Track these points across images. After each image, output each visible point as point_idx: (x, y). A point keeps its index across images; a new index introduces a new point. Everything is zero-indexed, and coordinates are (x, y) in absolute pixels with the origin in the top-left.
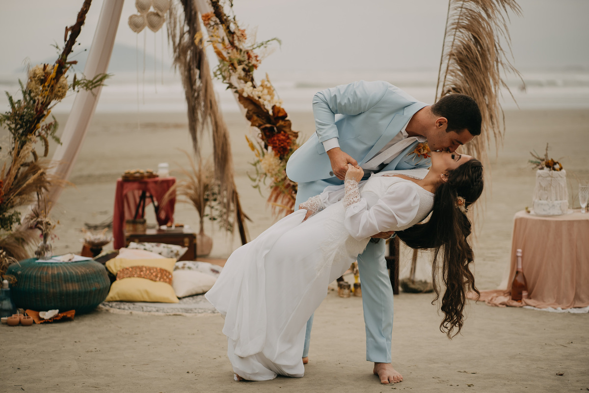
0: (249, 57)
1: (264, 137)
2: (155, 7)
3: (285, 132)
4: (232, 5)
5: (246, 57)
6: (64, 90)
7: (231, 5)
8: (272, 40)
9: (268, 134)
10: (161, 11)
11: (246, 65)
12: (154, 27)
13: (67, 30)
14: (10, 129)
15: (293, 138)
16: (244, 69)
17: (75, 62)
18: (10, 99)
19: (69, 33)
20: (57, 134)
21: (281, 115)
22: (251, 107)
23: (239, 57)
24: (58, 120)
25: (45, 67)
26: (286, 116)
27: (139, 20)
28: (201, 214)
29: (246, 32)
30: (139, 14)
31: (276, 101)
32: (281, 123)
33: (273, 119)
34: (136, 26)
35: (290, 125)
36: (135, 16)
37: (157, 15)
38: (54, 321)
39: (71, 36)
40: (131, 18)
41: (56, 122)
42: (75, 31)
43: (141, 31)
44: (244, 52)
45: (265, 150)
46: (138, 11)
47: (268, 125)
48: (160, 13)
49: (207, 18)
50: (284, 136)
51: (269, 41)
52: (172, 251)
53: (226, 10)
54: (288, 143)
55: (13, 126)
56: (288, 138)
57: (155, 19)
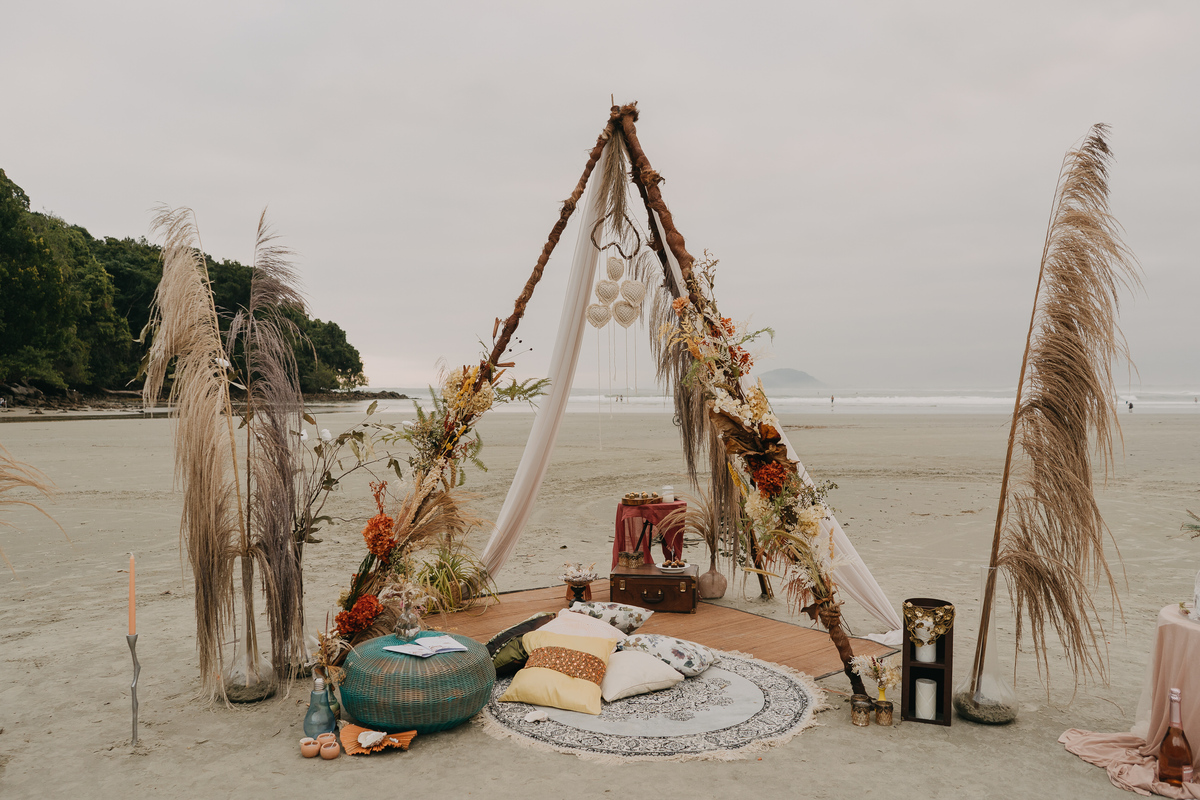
0: (734, 355)
1: (749, 469)
2: (625, 295)
3: (778, 462)
4: (712, 285)
5: (729, 355)
6: (485, 400)
8: (763, 331)
9: (753, 464)
10: (633, 300)
11: (730, 367)
12: (624, 320)
13: (497, 321)
14: (419, 449)
15: (789, 472)
16: (725, 373)
17: (511, 365)
18: (419, 410)
19: (501, 327)
20: (480, 457)
21: (770, 436)
22: (728, 427)
23: (717, 356)
24: (481, 437)
25: (465, 371)
26: (778, 438)
27: (601, 311)
28: (713, 550)
29: (733, 323)
30: (601, 304)
31: (766, 419)
32: (772, 448)
33: (759, 443)
34: (596, 319)
35: (785, 452)
36: (596, 306)
37: (630, 306)
38: (373, 752)
39: (504, 331)
40: (590, 308)
41: (479, 441)
42: (511, 326)
43: (602, 325)
44: (725, 350)
45: (751, 487)
46: (600, 300)
47: (751, 453)
48: (632, 304)
49: (679, 304)
50: (776, 468)
51: (758, 332)
52: (631, 615)
53: (706, 292)
54: (781, 478)
55: (421, 445)
56: (782, 471)
57: (625, 311)
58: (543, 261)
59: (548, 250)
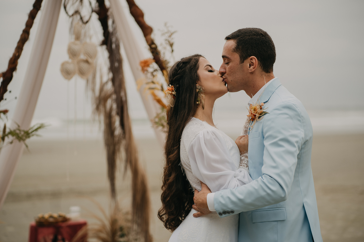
2: (85, 53)
4: (173, 51)
7: (171, 51)
10: (91, 57)
17: (6, 111)
27: (71, 67)
30: (70, 61)
34: (67, 73)
36: (67, 63)
37: (87, 62)
39: (3, 83)
40: (63, 65)
42: (7, 77)
43: (71, 78)
46: (70, 58)
48: (90, 60)
49: (145, 64)
57: (85, 66)
58: (29, 25)
59: (32, 16)
